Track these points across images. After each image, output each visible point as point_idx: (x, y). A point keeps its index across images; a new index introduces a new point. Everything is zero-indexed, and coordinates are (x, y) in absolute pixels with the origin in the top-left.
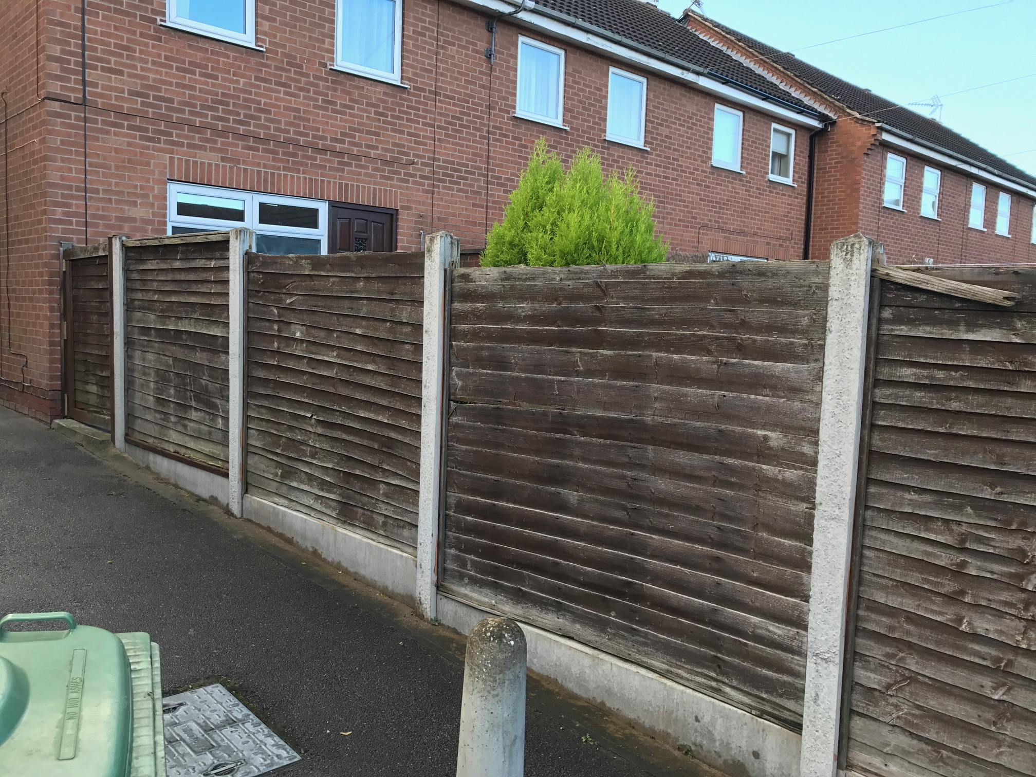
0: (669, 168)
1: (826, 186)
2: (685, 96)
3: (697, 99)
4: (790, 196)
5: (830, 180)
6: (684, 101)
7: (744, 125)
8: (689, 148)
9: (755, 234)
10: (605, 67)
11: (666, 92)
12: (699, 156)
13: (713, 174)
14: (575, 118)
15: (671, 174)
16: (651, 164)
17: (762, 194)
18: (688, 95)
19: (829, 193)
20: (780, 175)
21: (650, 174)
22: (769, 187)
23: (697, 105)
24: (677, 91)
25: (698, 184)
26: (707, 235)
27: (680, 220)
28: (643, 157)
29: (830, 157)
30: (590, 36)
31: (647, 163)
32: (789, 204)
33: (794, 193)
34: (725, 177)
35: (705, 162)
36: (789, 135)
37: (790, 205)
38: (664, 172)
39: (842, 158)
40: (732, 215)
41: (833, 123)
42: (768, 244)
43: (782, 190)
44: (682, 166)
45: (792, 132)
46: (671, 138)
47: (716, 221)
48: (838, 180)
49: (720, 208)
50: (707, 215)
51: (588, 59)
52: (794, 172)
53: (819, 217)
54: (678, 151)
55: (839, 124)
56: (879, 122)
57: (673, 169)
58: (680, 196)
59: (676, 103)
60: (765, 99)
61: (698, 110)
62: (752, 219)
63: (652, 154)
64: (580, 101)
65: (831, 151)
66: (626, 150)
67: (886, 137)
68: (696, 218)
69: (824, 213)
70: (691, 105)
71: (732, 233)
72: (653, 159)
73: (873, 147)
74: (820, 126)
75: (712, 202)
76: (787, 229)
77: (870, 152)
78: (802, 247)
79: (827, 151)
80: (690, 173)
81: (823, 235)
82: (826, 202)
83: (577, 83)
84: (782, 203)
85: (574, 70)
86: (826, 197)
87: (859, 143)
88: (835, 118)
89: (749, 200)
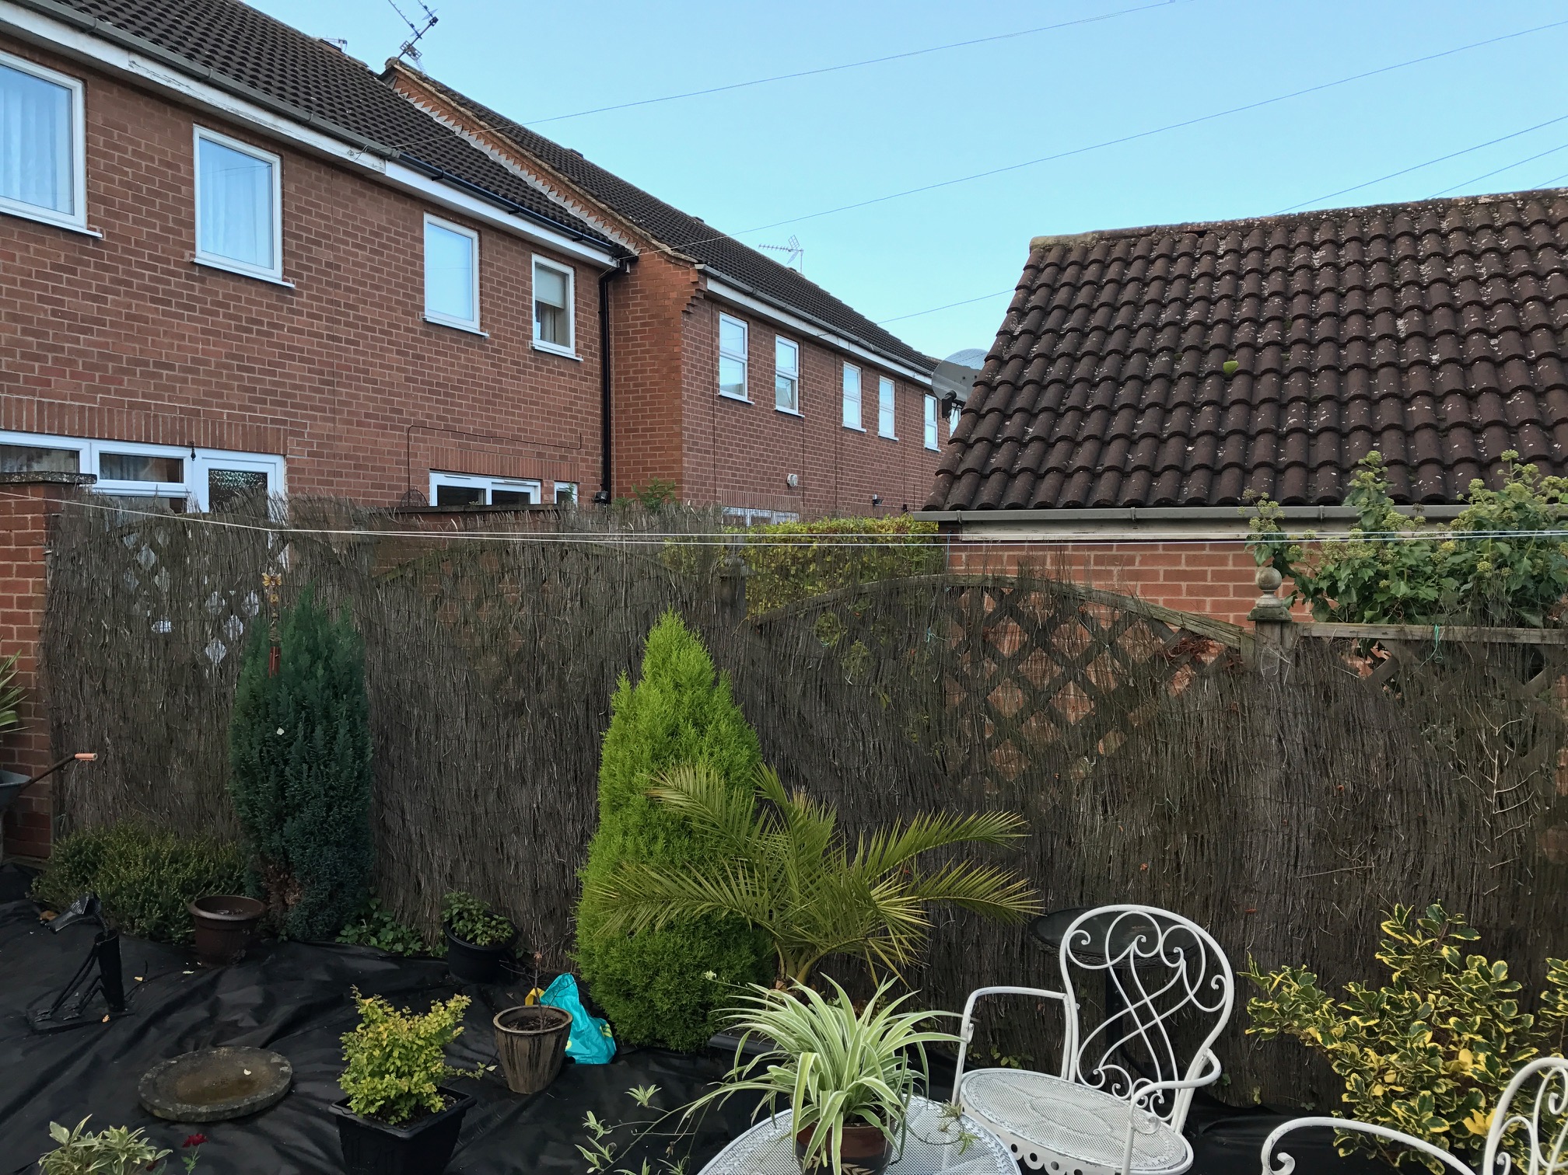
0: (338, 322)
1: (631, 362)
2: (363, 196)
3: (388, 202)
4: (573, 376)
5: (636, 352)
6: (361, 203)
7: (481, 254)
8: (378, 288)
9: (515, 439)
10: (183, 125)
11: (324, 185)
12: (398, 302)
13: (428, 335)
14: (117, 216)
15: (342, 331)
16: (300, 313)
17: (524, 373)
18: (368, 193)
19: (635, 372)
20: (555, 341)
21: (301, 332)
22: (535, 360)
23: (388, 212)
24: (346, 186)
25: (399, 352)
26: (425, 441)
27: (367, 415)
28: (279, 298)
29: (632, 314)
30: (137, 59)
31: (291, 311)
32: (571, 390)
33: (580, 372)
34: (452, 340)
35: (412, 315)
36: (564, 276)
37: (575, 391)
38: (328, 328)
39: (652, 317)
40: (469, 407)
41: (634, 261)
43: (559, 367)
44: (365, 319)
45: (569, 271)
46: (338, 268)
47: (439, 418)
48: (648, 351)
49: (446, 394)
50: (422, 407)
51: (142, 105)
52: (577, 336)
53: (624, 412)
54: (356, 291)
55: (644, 263)
56: (700, 262)
57: (347, 324)
58: (366, 372)
59: (346, 207)
60: (514, 211)
61: (391, 222)
62: (507, 413)
63: (300, 295)
65: (635, 305)
66: (242, 284)
67: (713, 286)
68: (400, 412)
69: (631, 405)
70: (378, 213)
71: (473, 437)
72: (304, 305)
73: (695, 302)
74: (613, 264)
75: (431, 384)
76: (571, 430)
77: (691, 310)
78: (600, 459)
79: (628, 306)
80: (382, 332)
81: (631, 440)
82: (632, 388)
83: (116, 147)
84: (560, 387)
85: (106, 122)
86: (631, 379)
87: (674, 295)
88: (636, 253)
89: (500, 382)
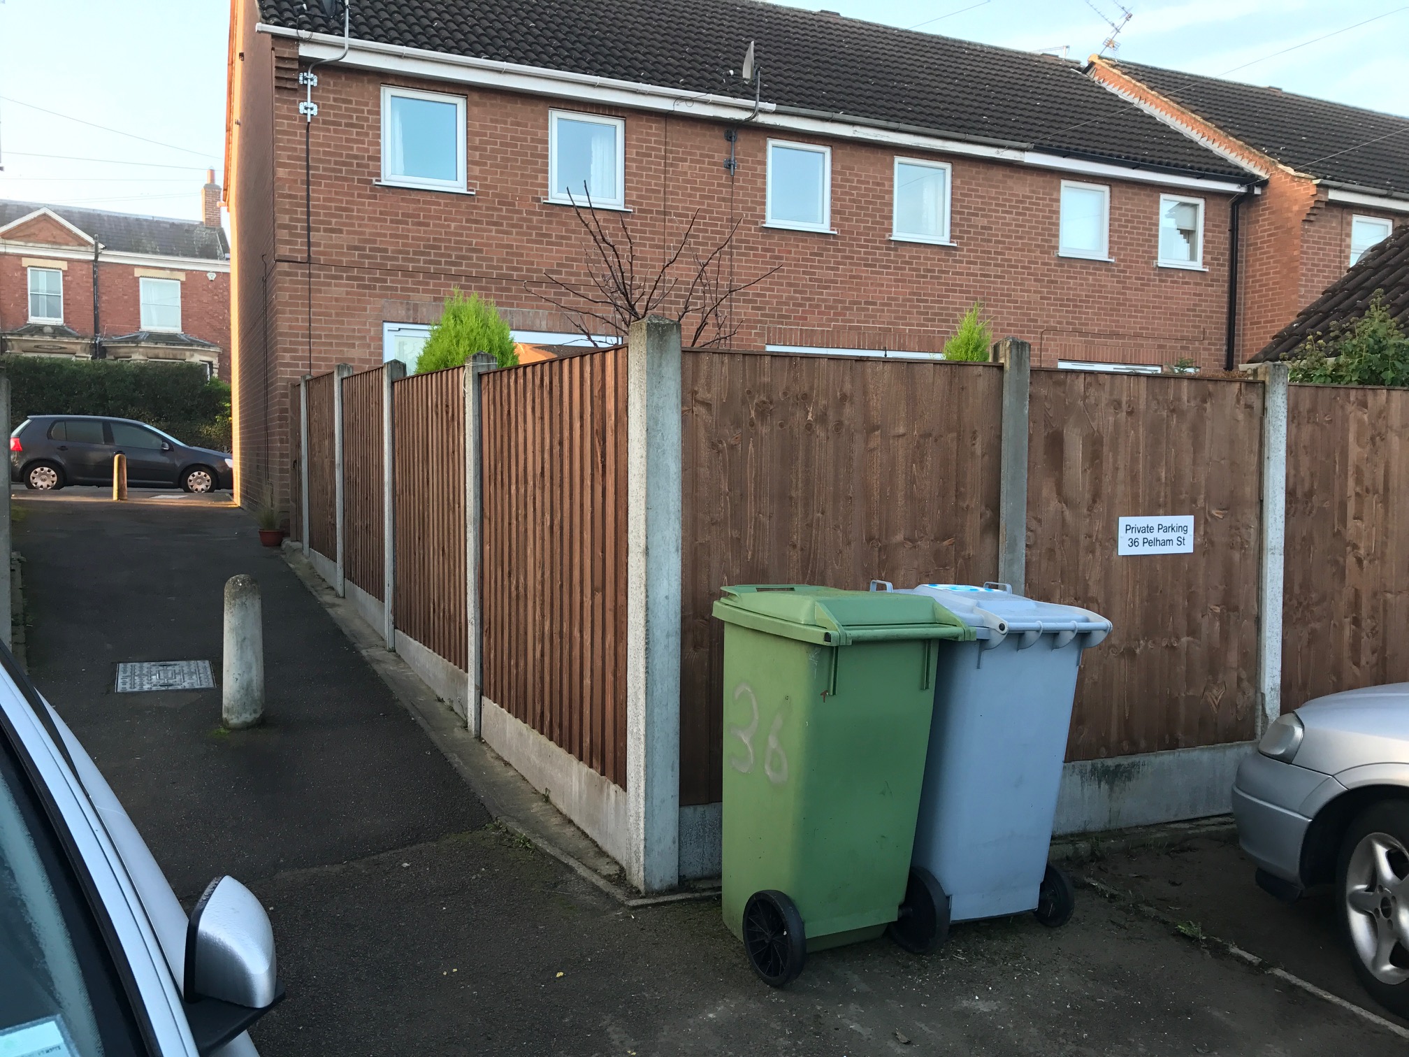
0: (989, 264)
1: (1258, 267)
2: (1011, 177)
3: (1030, 179)
4: (1197, 284)
5: (1262, 259)
6: (1010, 183)
7: (1111, 202)
8: (1021, 238)
9: (1136, 335)
10: (888, 158)
11: (981, 176)
12: (1037, 246)
13: (1062, 265)
14: (847, 220)
15: (992, 270)
16: (961, 262)
17: (1149, 285)
18: (1016, 175)
19: (1261, 275)
21: (962, 274)
22: (1159, 275)
23: (1031, 185)
24: (998, 174)
25: (1036, 280)
26: (1056, 340)
27: (1009, 325)
28: (946, 254)
29: (1260, 228)
30: (858, 128)
31: (955, 261)
32: (1195, 294)
33: (1206, 280)
34: (1081, 267)
35: (1049, 253)
37: (1200, 295)
38: (981, 269)
39: (1276, 228)
40: (1095, 314)
41: (1264, 184)
42: (1160, 347)
43: (1184, 277)
44: (1010, 260)
46: (991, 229)
47: (1068, 323)
48: (1272, 257)
49: (1075, 306)
50: (1054, 317)
51: (863, 153)
52: (1205, 252)
53: (1251, 308)
54: (1004, 243)
55: (1272, 184)
56: (1318, 178)
57: (996, 265)
58: (1010, 295)
59: (998, 187)
60: (1135, 167)
61: (1033, 192)
62: (1130, 316)
63: (962, 250)
64: (853, 201)
65: (1263, 220)
66: (922, 249)
67: (1333, 195)
68: (1036, 321)
69: (1256, 302)
70: (1021, 187)
71: (1094, 335)
72: (964, 256)
73: (1315, 211)
74: (1243, 190)
75: (1062, 300)
76: (1194, 327)
77: (1312, 218)
78: (1225, 348)
79: (1258, 221)
80: (1023, 267)
81: (1255, 331)
82: (1257, 288)
83: (848, 181)
84: (1183, 293)
85: (843, 167)
86: (1258, 281)
87: (1296, 208)
88: (1265, 176)
89: (1124, 294)
